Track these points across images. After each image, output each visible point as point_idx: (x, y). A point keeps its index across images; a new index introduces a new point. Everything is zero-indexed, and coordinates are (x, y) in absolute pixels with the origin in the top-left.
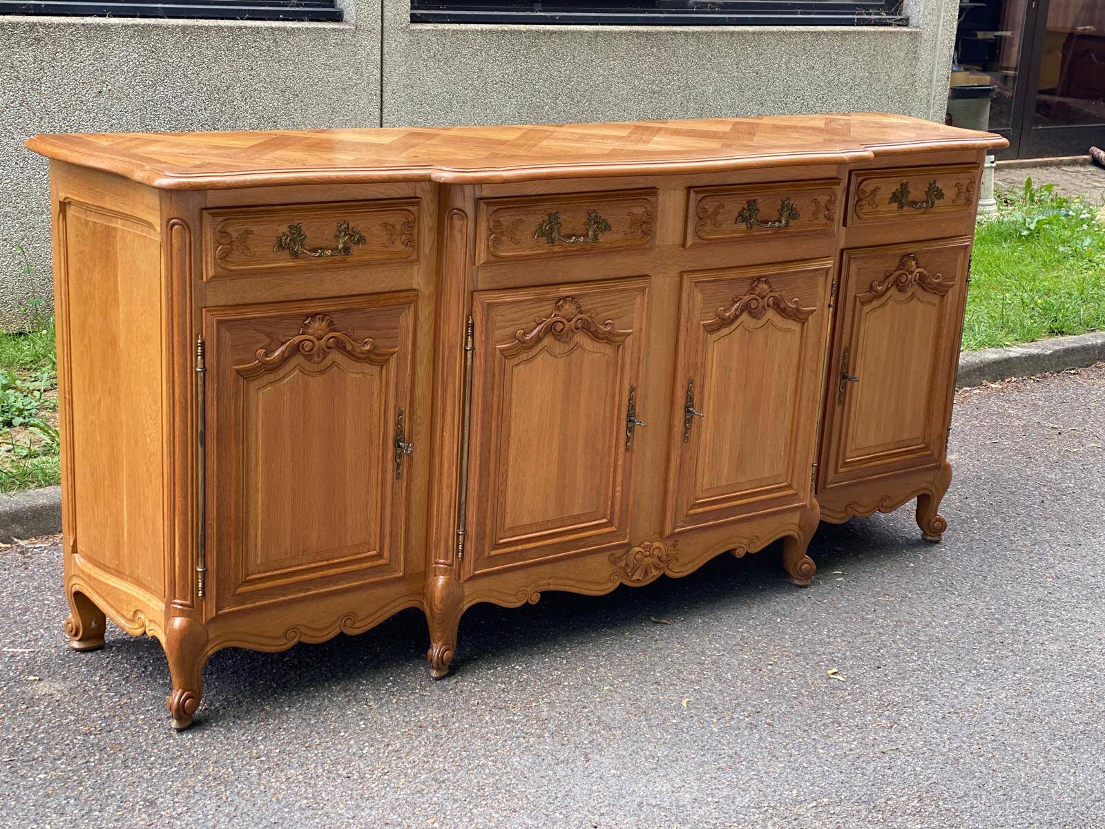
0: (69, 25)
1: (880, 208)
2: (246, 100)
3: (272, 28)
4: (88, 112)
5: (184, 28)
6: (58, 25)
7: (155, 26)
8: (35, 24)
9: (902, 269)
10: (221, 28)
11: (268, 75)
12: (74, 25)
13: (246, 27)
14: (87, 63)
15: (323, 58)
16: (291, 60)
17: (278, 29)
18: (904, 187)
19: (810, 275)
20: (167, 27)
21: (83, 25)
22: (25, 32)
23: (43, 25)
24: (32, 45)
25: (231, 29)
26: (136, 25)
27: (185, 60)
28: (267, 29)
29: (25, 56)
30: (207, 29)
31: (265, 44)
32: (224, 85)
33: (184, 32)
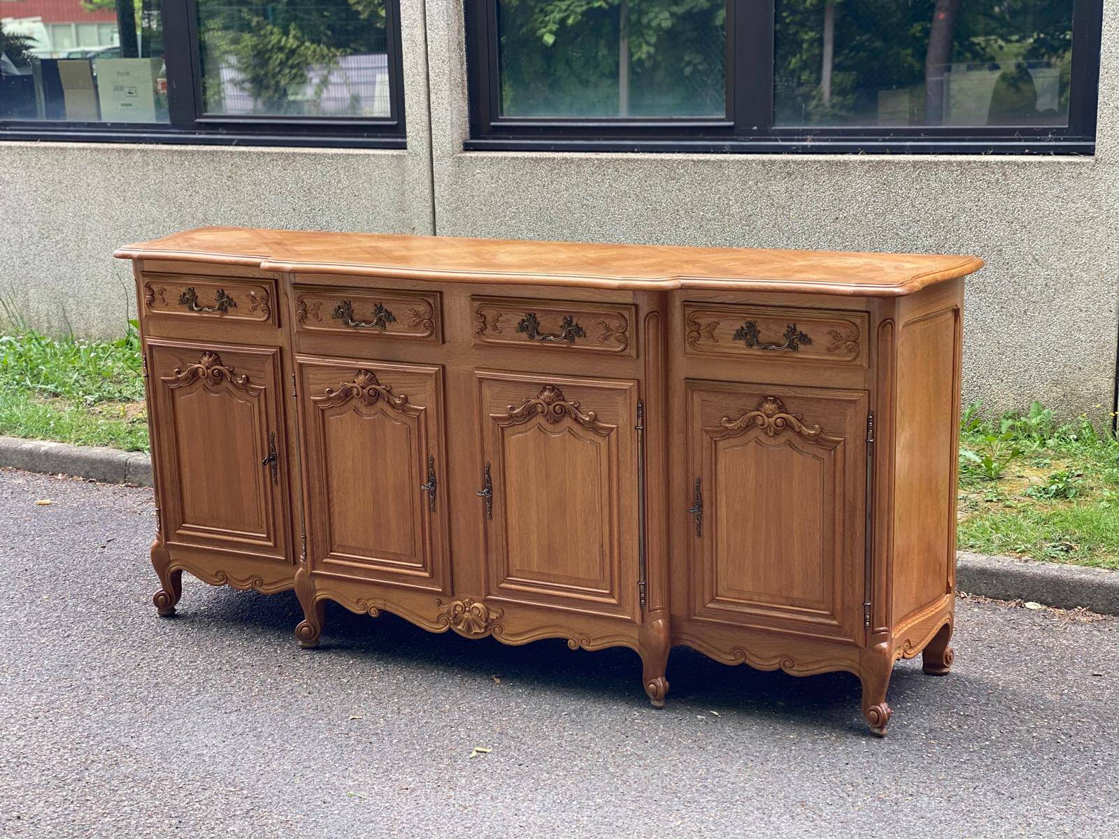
0: (815, 162)
1: (720, 343)
2: (971, 229)
3: (1002, 162)
4: (826, 234)
5: (915, 164)
6: (807, 162)
7: (888, 162)
8: (789, 162)
9: (758, 410)
10: (950, 163)
11: (996, 207)
12: (819, 162)
13: (975, 162)
14: (828, 193)
15: (1056, 191)
16: (1020, 192)
17: (1009, 163)
18: (751, 325)
19: (607, 392)
20: (899, 162)
21: (827, 161)
22: (780, 168)
23: (794, 162)
24: (785, 178)
25: (960, 164)
26: (871, 161)
27: (914, 192)
28: (996, 163)
29: (778, 187)
30: (936, 163)
31: (993, 178)
32: (949, 215)
33: (914, 167)
